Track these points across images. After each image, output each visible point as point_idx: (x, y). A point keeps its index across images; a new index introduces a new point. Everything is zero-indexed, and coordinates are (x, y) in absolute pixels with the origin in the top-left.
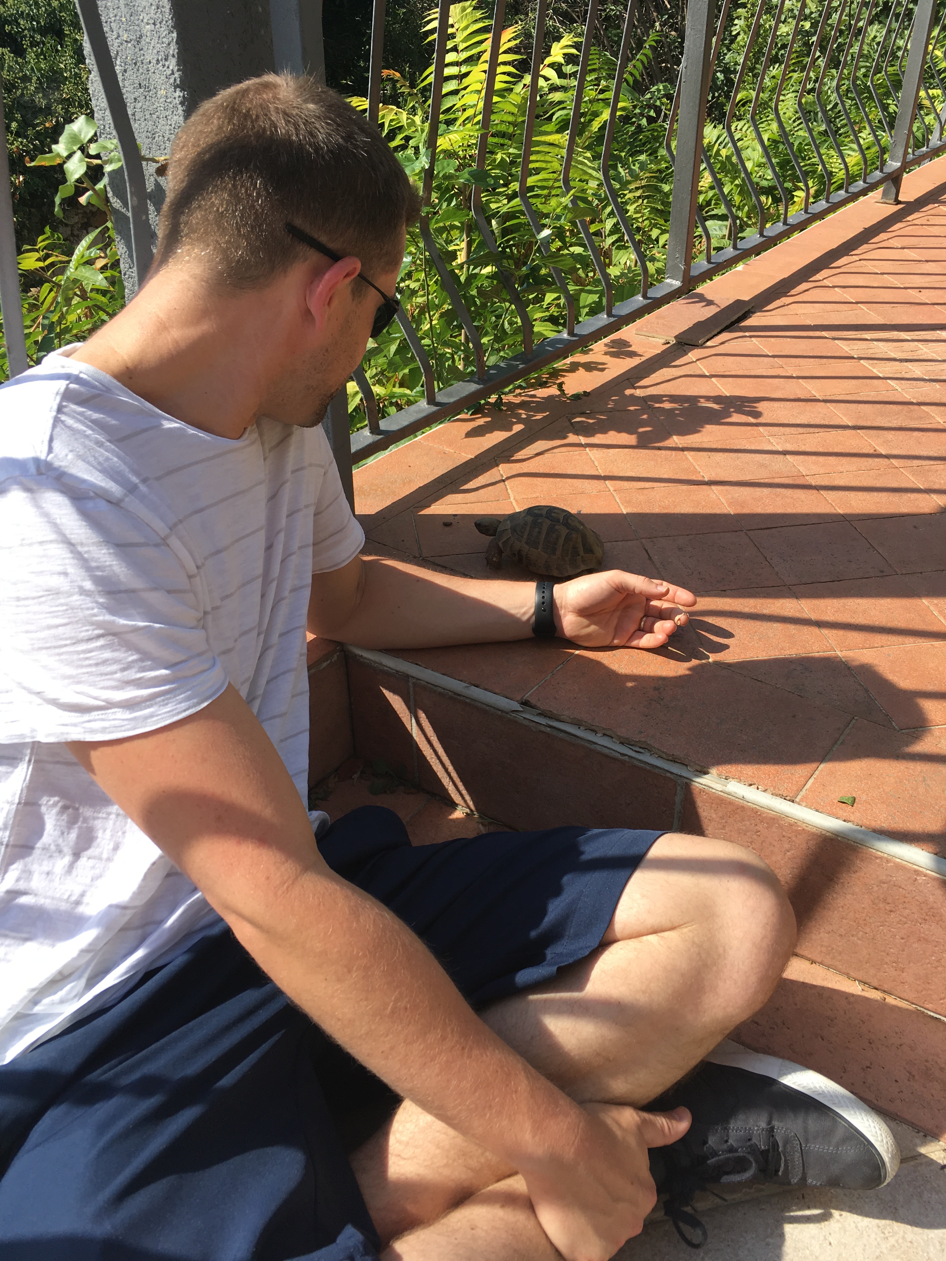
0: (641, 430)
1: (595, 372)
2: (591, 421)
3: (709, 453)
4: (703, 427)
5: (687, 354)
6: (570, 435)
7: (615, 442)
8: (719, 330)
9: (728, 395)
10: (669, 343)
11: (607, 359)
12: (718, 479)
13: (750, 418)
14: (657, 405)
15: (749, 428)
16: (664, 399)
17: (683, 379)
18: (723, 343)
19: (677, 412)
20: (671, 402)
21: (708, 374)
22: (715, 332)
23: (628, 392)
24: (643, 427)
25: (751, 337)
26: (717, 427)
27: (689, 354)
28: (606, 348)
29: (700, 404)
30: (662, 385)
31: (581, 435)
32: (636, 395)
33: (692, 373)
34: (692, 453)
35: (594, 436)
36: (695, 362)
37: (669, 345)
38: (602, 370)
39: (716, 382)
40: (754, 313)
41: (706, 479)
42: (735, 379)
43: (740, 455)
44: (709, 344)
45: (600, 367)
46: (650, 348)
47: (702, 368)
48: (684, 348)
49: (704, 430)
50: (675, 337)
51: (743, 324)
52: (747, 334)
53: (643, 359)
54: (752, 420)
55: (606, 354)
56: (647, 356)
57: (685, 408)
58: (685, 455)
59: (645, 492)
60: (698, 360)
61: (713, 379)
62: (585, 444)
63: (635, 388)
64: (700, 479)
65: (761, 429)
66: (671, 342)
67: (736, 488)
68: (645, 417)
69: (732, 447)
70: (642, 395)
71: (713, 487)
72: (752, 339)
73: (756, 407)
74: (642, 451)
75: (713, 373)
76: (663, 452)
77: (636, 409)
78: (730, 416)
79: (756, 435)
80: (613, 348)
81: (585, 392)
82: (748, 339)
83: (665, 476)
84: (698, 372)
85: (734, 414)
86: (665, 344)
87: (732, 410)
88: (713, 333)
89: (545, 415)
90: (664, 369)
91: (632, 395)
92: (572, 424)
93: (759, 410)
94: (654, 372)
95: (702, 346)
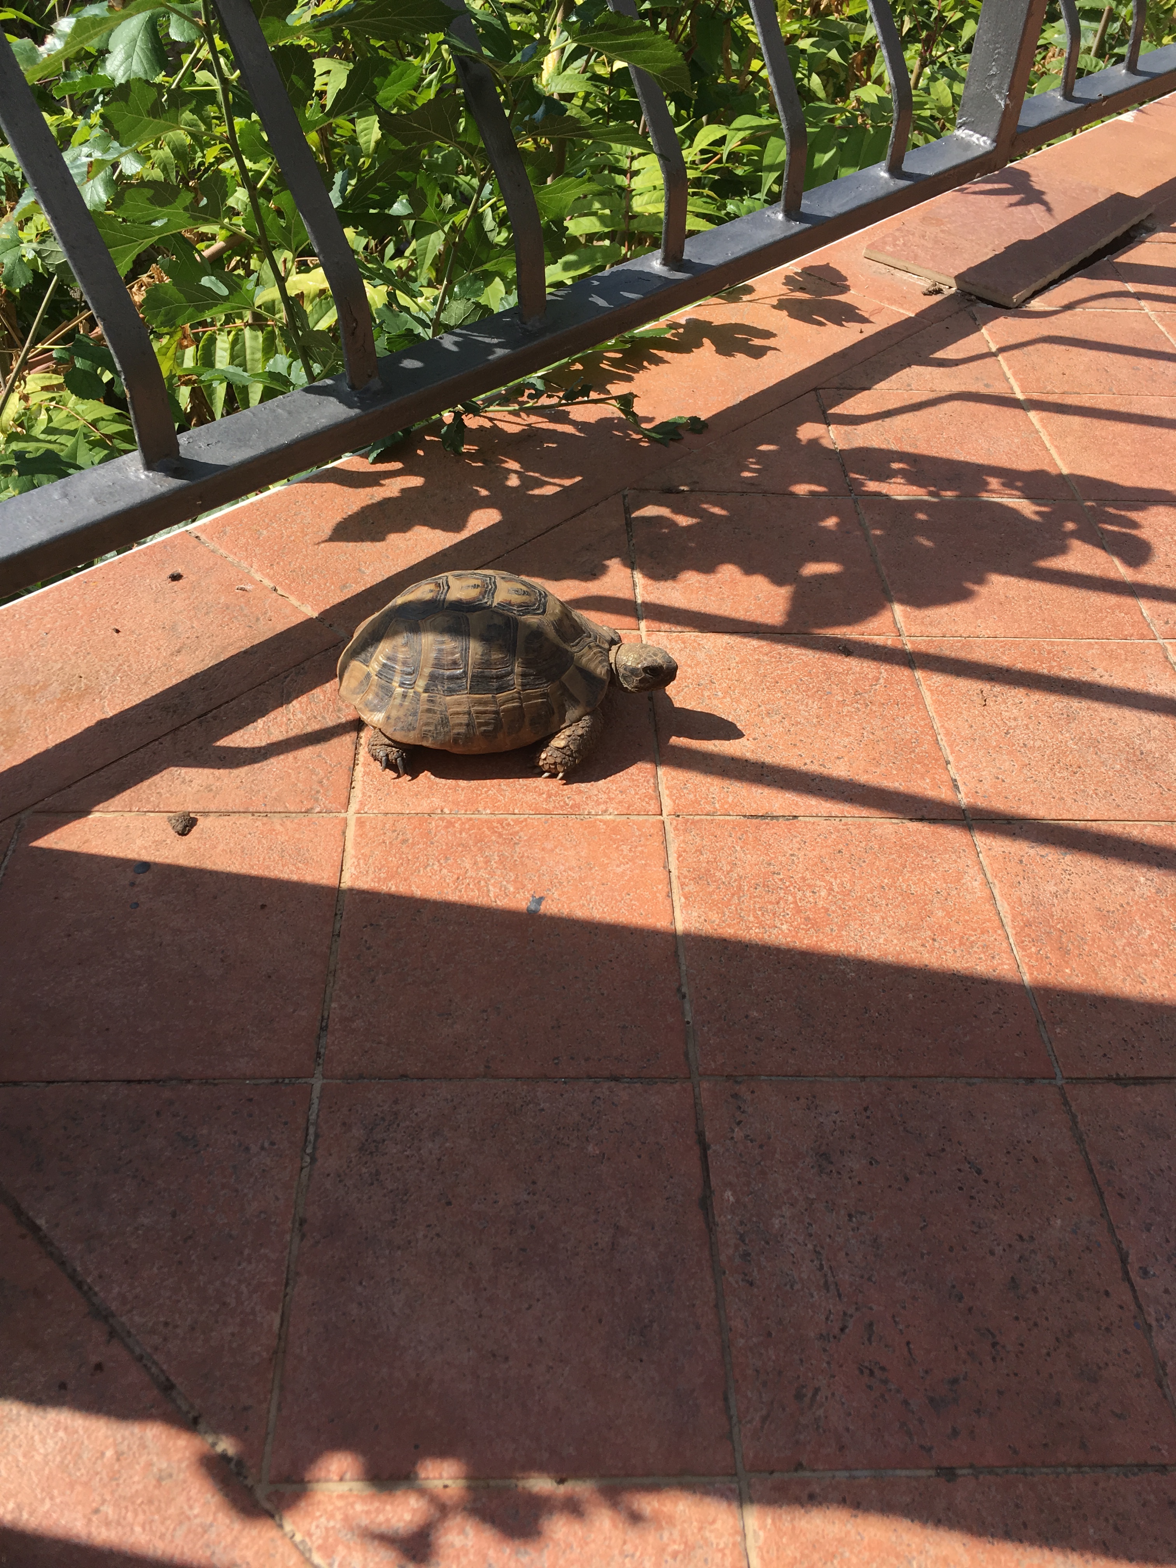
0: (812, 569)
1: (740, 357)
2: (684, 521)
3: (986, 687)
4: (981, 581)
5: (978, 329)
6: (615, 565)
7: (726, 609)
8: (1065, 268)
9: (1065, 471)
10: (939, 291)
11: (780, 321)
12: (999, 804)
13: (1117, 561)
14: (872, 486)
15: (1112, 600)
16: (895, 466)
17: (956, 404)
18: (1070, 307)
19: (921, 516)
20: (912, 478)
21: (1020, 396)
22: (1056, 274)
23: (807, 431)
24: (817, 560)
25: (1139, 296)
26: (1023, 583)
27: (983, 330)
28: (784, 289)
29: (986, 497)
30: (898, 420)
31: (642, 570)
32: (825, 443)
33: (983, 390)
34: (938, 680)
35: (674, 577)
36: (994, 355)
37: (938, 298)
38: (758, 353)
39: (1038, 425)
40: (1151, 231)
41: (964, 799)
42: (1088, 420)
43: (1076, 705)
44: (1036, 304)
45: (757, 342)
46: (892, 301)
47: (1009, 374)
48: (974, 309)
49: (983, 590)
50: (958, 278)
51: (1123, 259)
52: (1130, 287)
53: (869, 330)
54: (1120, 570)
55: (781, 305)
56: (880, 323)
57: (945, 504)
58: (916, 684)
59: (767, 832)
60: (1002, 350)
61: (1033, 415)
62: (645, 604)
63: (827, 420)
64: (944, 794)
65: (1145, 606)
66: (945, 289)
67: (1050, 855)
68: (831, 522)
69: (1056, 671)
70: (841, 445)
71: (981, 840)
72: (1143, 303)
73: (1135, 525)
74: (795, 651)
75: (1036, 396)
76: (853, 663)
77: (812, 493)
78: (1062, 550)
79: (1129, 629)
80: (802, 289)
81: (695, 420)
82: (1132, 301)
83: (840, 770)
84: (997, 389)
85: (1076, 543)
86: (930, 293)
87: (1070, 526)
88: (1050, 277)
89: (567, 482)
90: (915, 368)
91: (814, 443)
92: (629, 523)
93: (1144, 534)
94: (886, 375)
95: (1017, 310)
